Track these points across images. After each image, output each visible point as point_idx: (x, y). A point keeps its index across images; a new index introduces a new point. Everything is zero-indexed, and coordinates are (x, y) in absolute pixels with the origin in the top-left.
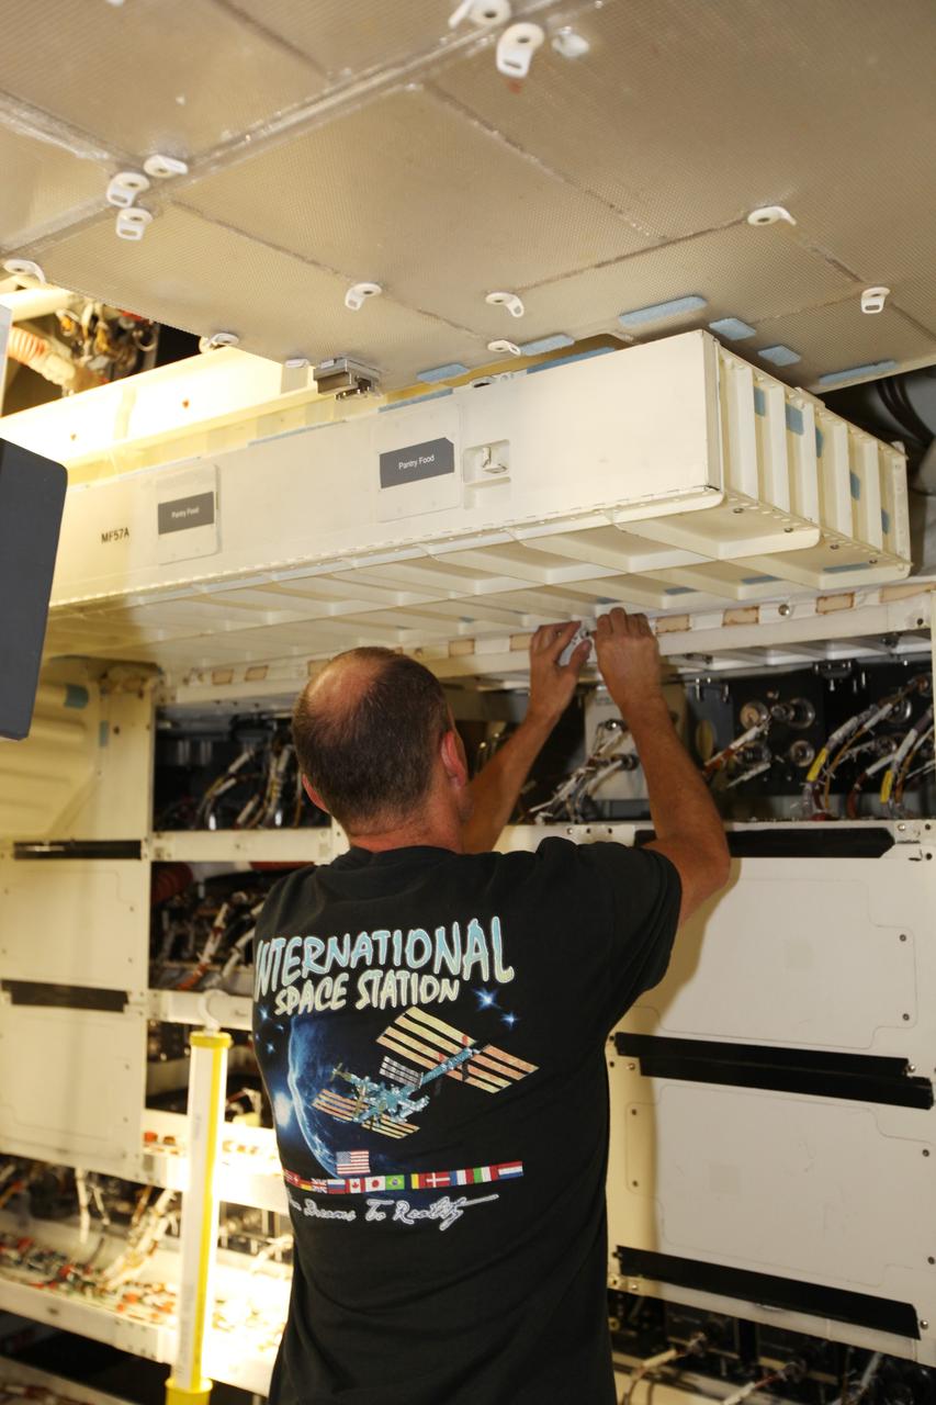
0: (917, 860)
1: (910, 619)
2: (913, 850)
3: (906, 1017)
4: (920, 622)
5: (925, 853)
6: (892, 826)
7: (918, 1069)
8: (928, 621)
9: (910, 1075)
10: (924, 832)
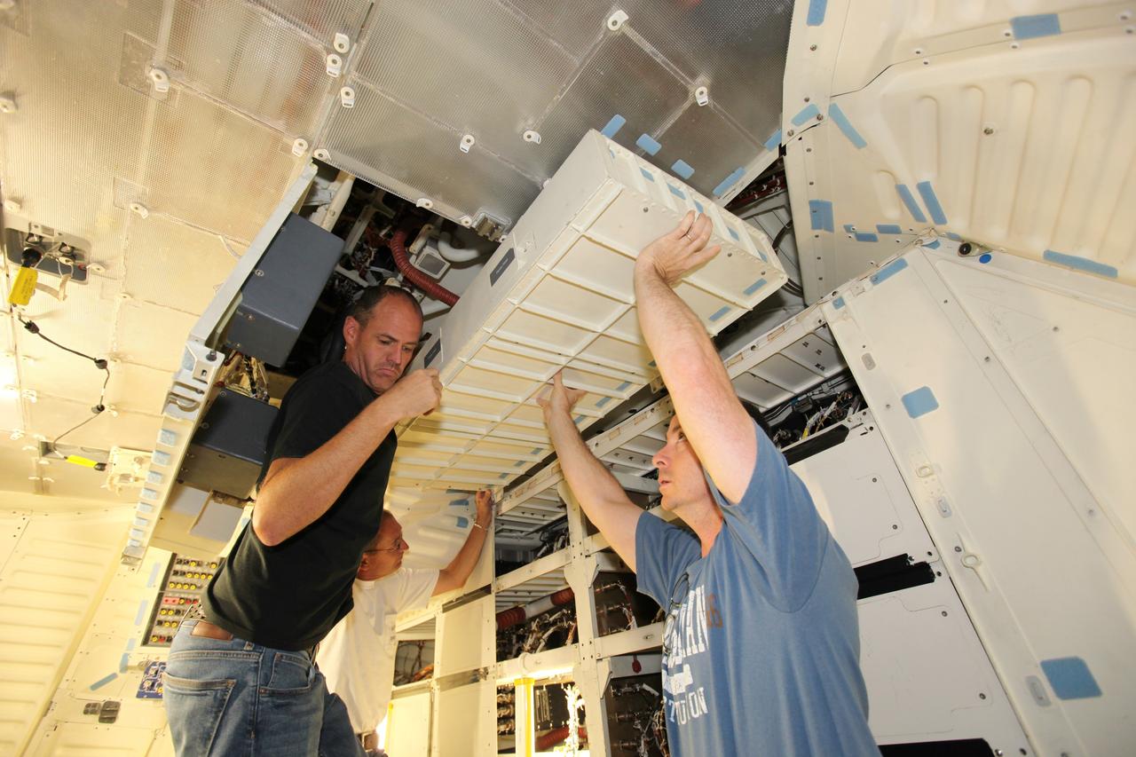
0: (865, 433)
1: (815, 323)
2: (861, 429)
3: (895, 527)
4: (820, 321)
5: (868, 428)
6: (844, 422)
7: (917, 558)
8: (824, 319)
9: (912, 563)
10: (863, 417)
